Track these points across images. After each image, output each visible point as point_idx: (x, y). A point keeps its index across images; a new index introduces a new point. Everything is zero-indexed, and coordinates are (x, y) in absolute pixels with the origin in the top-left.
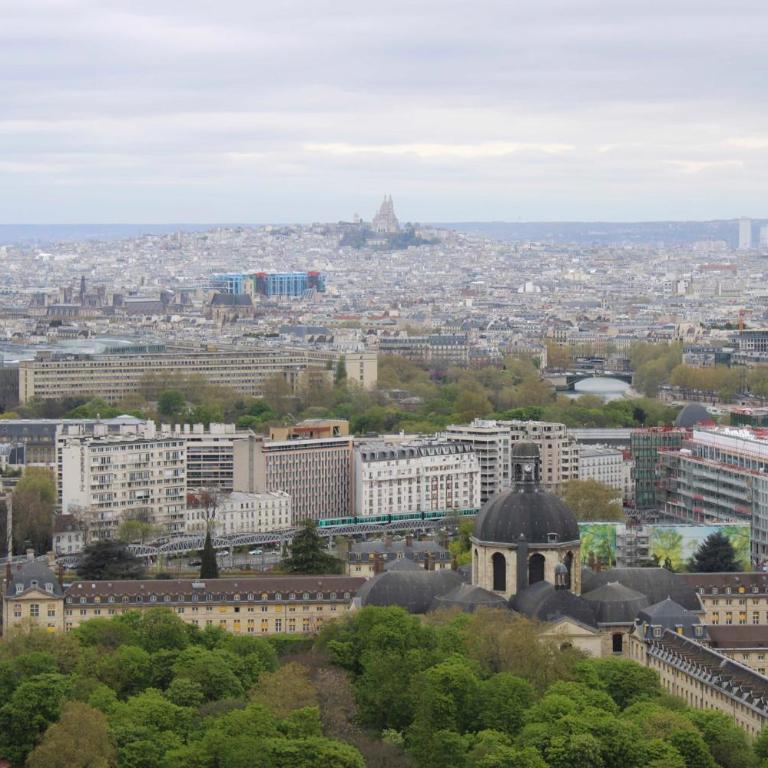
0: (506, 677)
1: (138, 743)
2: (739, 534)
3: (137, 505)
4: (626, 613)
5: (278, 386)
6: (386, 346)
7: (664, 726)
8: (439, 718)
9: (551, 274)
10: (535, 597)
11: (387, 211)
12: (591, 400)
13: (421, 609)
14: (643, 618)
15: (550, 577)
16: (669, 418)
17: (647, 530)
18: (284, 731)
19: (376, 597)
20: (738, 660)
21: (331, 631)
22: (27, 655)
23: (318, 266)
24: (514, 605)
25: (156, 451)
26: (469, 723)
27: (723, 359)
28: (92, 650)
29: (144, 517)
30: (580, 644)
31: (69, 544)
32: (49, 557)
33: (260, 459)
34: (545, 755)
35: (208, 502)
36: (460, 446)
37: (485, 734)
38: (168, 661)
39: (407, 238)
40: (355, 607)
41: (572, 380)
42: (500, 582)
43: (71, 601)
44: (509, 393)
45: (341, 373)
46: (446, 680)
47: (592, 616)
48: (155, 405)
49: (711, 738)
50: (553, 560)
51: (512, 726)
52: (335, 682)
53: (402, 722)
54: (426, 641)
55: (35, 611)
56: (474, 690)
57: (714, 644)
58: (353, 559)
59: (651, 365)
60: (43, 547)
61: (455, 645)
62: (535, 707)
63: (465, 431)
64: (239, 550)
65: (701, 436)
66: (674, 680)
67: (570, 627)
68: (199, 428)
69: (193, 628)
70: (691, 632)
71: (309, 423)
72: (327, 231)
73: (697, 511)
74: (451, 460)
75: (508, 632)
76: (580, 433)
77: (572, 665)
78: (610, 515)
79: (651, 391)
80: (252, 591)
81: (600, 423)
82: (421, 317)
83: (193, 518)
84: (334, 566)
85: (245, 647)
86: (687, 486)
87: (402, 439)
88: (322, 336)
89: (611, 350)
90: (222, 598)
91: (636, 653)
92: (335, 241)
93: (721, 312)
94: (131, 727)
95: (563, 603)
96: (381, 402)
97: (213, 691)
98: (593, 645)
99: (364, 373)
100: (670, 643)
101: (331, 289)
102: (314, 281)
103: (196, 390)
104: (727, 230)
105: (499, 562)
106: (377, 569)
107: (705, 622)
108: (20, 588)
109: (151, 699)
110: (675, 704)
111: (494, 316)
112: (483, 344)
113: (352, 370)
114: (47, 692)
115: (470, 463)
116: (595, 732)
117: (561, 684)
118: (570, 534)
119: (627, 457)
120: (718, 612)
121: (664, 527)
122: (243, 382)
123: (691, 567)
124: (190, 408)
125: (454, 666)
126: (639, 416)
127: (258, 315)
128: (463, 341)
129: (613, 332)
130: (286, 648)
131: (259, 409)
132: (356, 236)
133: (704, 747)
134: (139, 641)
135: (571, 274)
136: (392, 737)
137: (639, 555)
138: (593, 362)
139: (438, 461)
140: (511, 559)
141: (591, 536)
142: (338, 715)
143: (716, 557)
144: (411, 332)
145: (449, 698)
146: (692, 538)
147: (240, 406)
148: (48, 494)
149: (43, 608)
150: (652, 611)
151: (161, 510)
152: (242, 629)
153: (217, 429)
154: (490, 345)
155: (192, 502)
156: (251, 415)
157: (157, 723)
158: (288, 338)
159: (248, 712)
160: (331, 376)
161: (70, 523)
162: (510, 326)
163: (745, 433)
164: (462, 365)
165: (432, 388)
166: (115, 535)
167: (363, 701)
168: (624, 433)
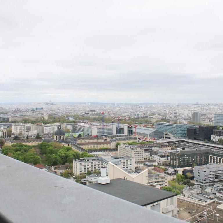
0: (56, 149)
1: (17, 157)
2: (82, 133)
3: (20, 132)
5: (37, 120)
6: (49, 115)
7: (71, 153)
8: (49, 153)
9: (67, 108)
10: (60, 141)
11: (50, 101)
12: (69, 120)
13: (49, 142)
14: (71, 142)
15: (62, 138)
16: (77, 122)
17: (73, 133)
18: (32, 155)
19: (44, 141)
20: (80, 146)
21: (39, 145)
22: (6, 148)
23: (43, 107)
24: (58, 141)
25: (22, 126)
26: (52, 153)
27: (83, 116)
28: (13, 147)
29: (21, 133)
30: (65, 145)
31: (13, 136)
32: (10, 138)
33: (34, 127)
34: (59, 157)
35: (28, 131)
36: (55, 125)
37: (53, 155)
38: (20, 148)
39: (52, 104)
40: (42, 142)
41: (68, 118)
42: (57, 139)
43: (12, 142)
44: (61, 120)
45: (44, 118)
46: (50, 149)
47: (66, 142)
48: (24, 122)
49: (76, 154)
50: (62, 137)
51: (56, 154)
52: (38, 150)
53: (45, 154)
54: (48, 145)
55: (8, 143)
56: (53, 150)
57: (78, 145)
58: (43, 137)
59: (76, 117)
60: (10, 136)
61: (51, 146)
62: (59, 152)
63: (55, 124)
64: (31, 137)
65: (79, 124)
66: (74, 148)
67: (63, 144)
68: (27, 124)
69: (24, 145)
70: (76, 144)
71: (39, 123)
72: (44, 103)
73: (79, 131)
74: (54, 127)
75: (58, 144)
76: (67, 124)
77: (64, 147)
78: (69, 132)
79: (76, 119)
80: (32, 141)
81: (70, 123)
82: (53, 112)
83: (26, 133)
84: (41, 138)
85: (29, 146)
86: (78, 129)
87: (49, 125)
88: (43, 114)
89: (72, 115)
90: (28, 142)
91: (70, 146)
92: (45, 104)
93: (83, 112)
94: (16, 155)
95: (63, 141)
96: (48, 121)
97: (25, 151)
98: (66, 145)
99: (46, 118)
100: (74, 145)
101: (44, 109)
102: (42, 108)
103: (28, 120)
104: (85, 103)
105: (57, 137)
106: (45, 138)
107: (77, 142)
108: (6, 141)
109: (18, 152)
110: (73, 151)
111: (61, 112)
112: (59, 115)
113: (45, 118)
114: (7, 152)
115: (56, 127)
116: (64, 154)
117: (62, 149)
118: (64, 134)
119: (72, 126)
120: (79, 141)
121: (75, 133)
122: (33, 119)
123: (77, 137)
124: (27, 122)
125: (51, 148)
126: (74, 122)
127: (36, 112)
128: (57, 114)
129: (73, 113)
130: (34, 146)
131: (35, 122)
132: (47, 104)
133: (75, 155)
134: (18, 146)
135: (69, 108)
136: (44, 155)
137: (72, 136)
138: (70, 116)
139: (53, 127)
140: (58, 137)
141: (66, 135)
142: (38, 153)
143: (80, 136)
144: (52, 114)
145: (50, 151)
146: (77, 134)
147: (33, 121)
148: (11, 131)
149: (9, 143)
150: (72, 142)
151: (23, 133)
153: (29, 124)
154: (60, 115)
155: (26, 132)
157: (19, 154)
158: (39, 114)
159: (29, 153)
160: (43, 118)
161: (13, 134)
162: (62, 113)
163: (83, 123)
164: (57, 117)
165: (53, 119)
166: (18, 135)
167: (41, 151)
168: (72, 124)
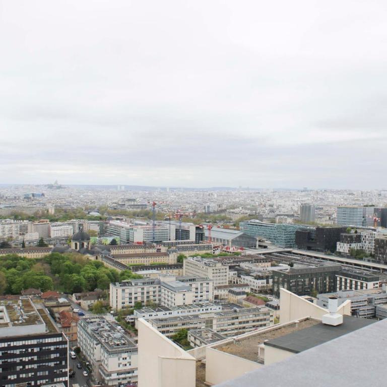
0: (77, 264)
1: (10, 278)
2: (117, 239)
3: (10, 235)
4: (98, 253)
5: (36, 213)
6: (56, 206)
7: (104, 272)
8: (65, 272)
9: (85, 194)
10: (82, 250)
11: (56, 182)
12: (92, 216)
13: (62, 253)
14: (101, 253)
15: (85, 247)
16: (106, 219)
17: (102, 238)
18: (37, 275)
19: (54, 251)
20: (117, 260)
21: (46, 257)
23: (44, 192)
24: (79, 252)
25: (13, 225)
26: (71, 272)
27: (115, 209)
28: (2, 261)
29: (11, 237)
30: (90, 258)
33: (33, 226)
34: (84, 277)
35: (23, 234)
36: (69, 224)
37: (74, 274)
38: (16, 263)
39: (60, 187)
40: (50, 253)
41: (89, 212)
42: (76, 248)
44: (78, 215)
45: (48, 211)
46: (67, 265)
47: (92, 253)
48: (13, 217)
49: (112, 273)
50: (85, 244)
51: (78, 273)
52: (46, 266)
53: (59, 273)
54: (63, 258)
56: (72, 267)
57: (113, 257)
58: (50, 244)
59: (103, 210)
61: (68, 259)
62: (82, 269)
63: (70, 222)
64: (29, 243)
65: (111, 222)
66: (106, 264)
67: (88, 255)
68: (22, 221)
69: (20, 257)
70: (109, 255)
71: (42, 220)
72: (45, 186)
73: (111, 235)
74: (67, 227)
75: (78, 256)
76: (90, 222)
77: (88, 262)
78: (96, 236)
79: (103, 214)
80: (31, 250)
81: (94, 220)
82: (62, 201)
83: (20, 237)
84: (46, 245)
85: (30, 260)
86: (109, 231)
87: (59, 223)
88: (44, 205)
89: (96, 207)
90: (26, 252)
91: (100, 260)
92: (47, 188)
93: (115, 201)
94: (9, 275)
95: (87, 251)
96: (55, 216)
97: (24, 268)
98: (92, 258)
99: (52, 211)
100: (106, 257)
101: (46, 196)
102: (43, 195)
103: (21, 214)
104: (116, 187)
105: (76, 244)
106: (54, 246)
107: (112, 254)
109: (13, 270)
110: (107, 268)
111: (75, 201)
112: (73, 206)
113: (50, 211)
115: (71, 227)
116: (93, 273)
117: (87, 265)
118: (89, 239)
119: (98, 226)
120: (114, 252)
121: (105, 238)
122: (29, 213)
123: (110, 245)
124: (20, 218)
125: (68, 263)
126: (101, 219)
127: (33, 201)
128: (70, 205)
129: (96, 204)
130: (37, 260)
131: (33, 218)
132: (51, 187)
133: (111, 275)
134: (10, 259)
135: (89, 194)
136: (57, 275)
137: (100, 243)
138: (92, 209)
139: (65, 227)
140: (78, 244)
141: (92, 239)
142: (47, 272)
143: (114, 243)
144: (61, 204)
145: (67, 268)
146: (109, 240)
147: (29, 217)
150: (103, 252)
151: (14, 236)
152: (30, 257)
153: (25, 221)
154: (75, 206)
155: (20, 234)
156: (31, 219)
157: (14, 274)
158: (38, 205)
159: (31, 272)
160: (46, 212)
162: (78, 203)
163: (118, 221)
164: (69, 210)
165: (64, 214)
166: (6, 240)
167: (51, 269)
168: (98, 222)
